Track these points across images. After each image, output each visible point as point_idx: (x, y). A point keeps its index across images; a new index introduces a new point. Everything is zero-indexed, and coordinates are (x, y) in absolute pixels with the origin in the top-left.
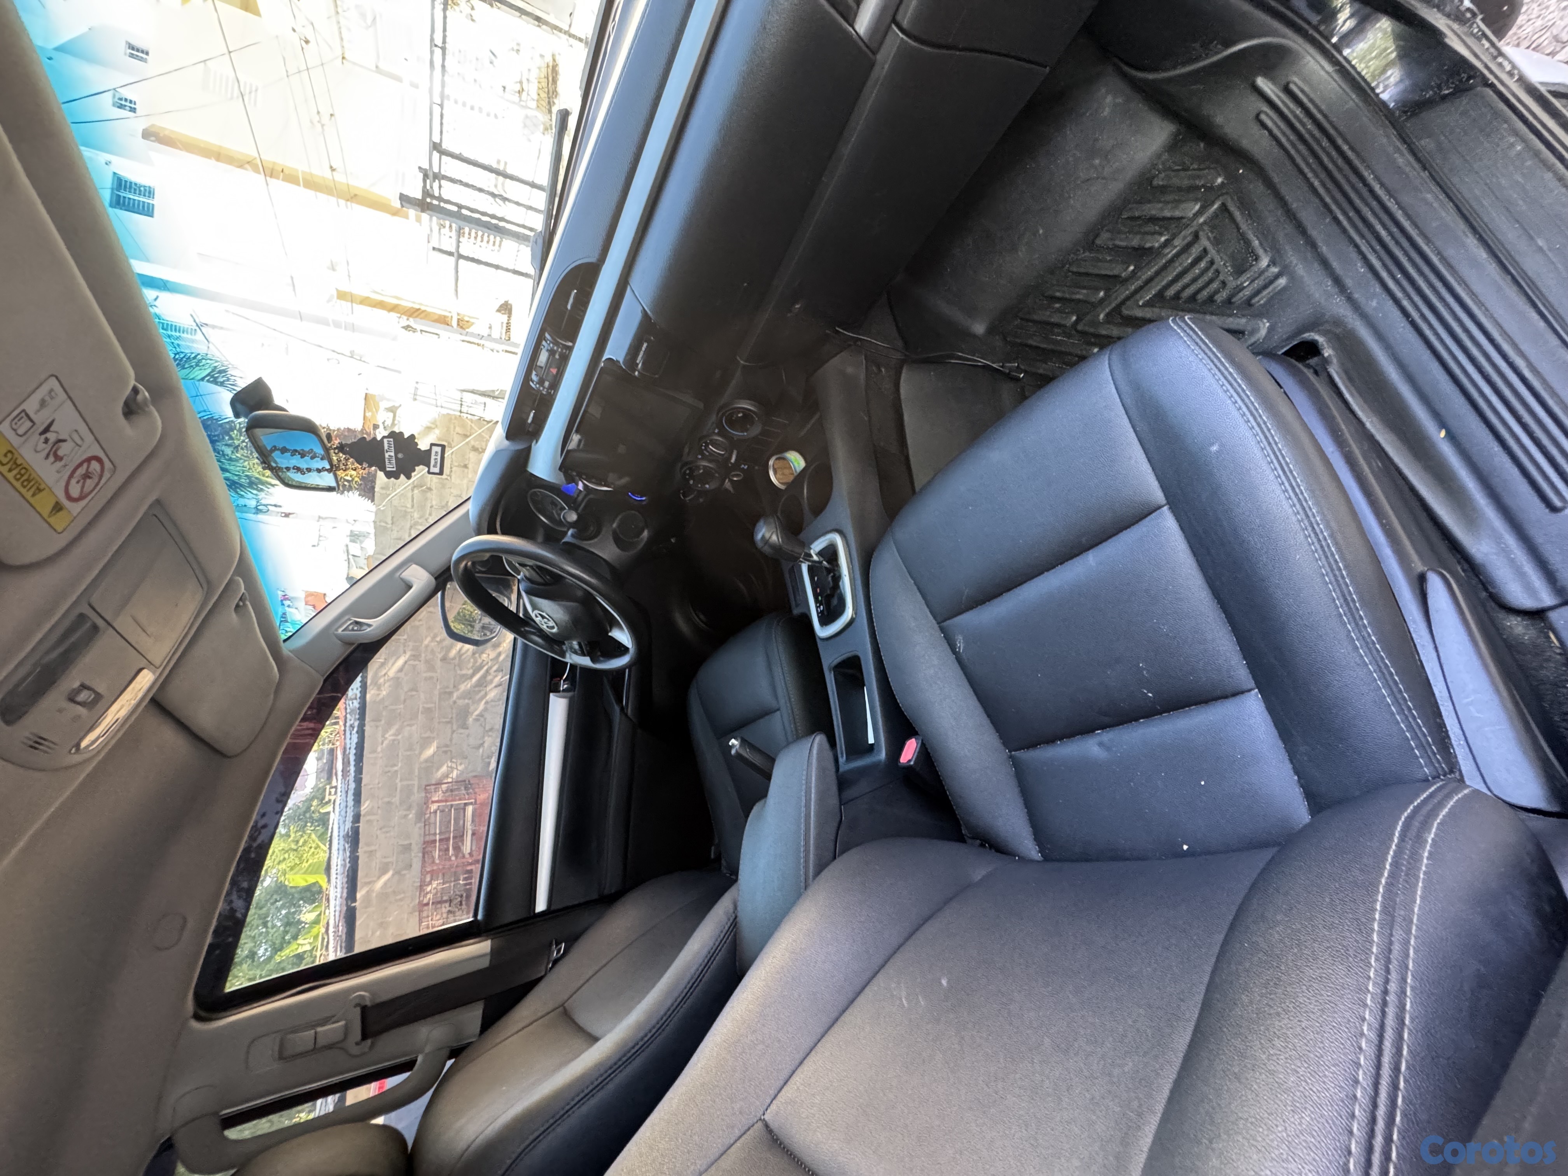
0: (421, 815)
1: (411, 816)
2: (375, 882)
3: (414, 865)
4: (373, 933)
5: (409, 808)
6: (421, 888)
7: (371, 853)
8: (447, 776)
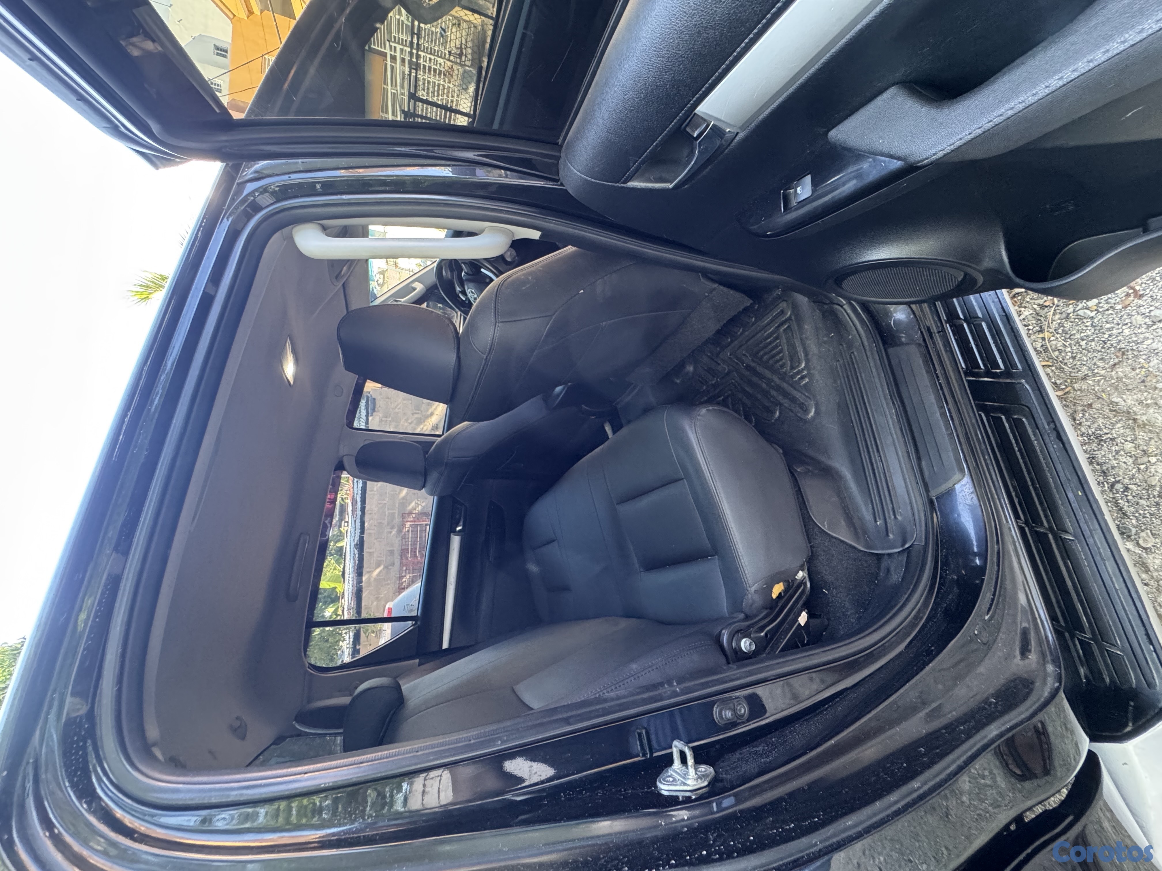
0: (400, 531)
1: (394, 532)
2: (373, 571)
3: (396, 564)
4: (372, 603)
5: (392, 528)
6: (401, 578)
7: (371, 554)
8: (415, 509)
